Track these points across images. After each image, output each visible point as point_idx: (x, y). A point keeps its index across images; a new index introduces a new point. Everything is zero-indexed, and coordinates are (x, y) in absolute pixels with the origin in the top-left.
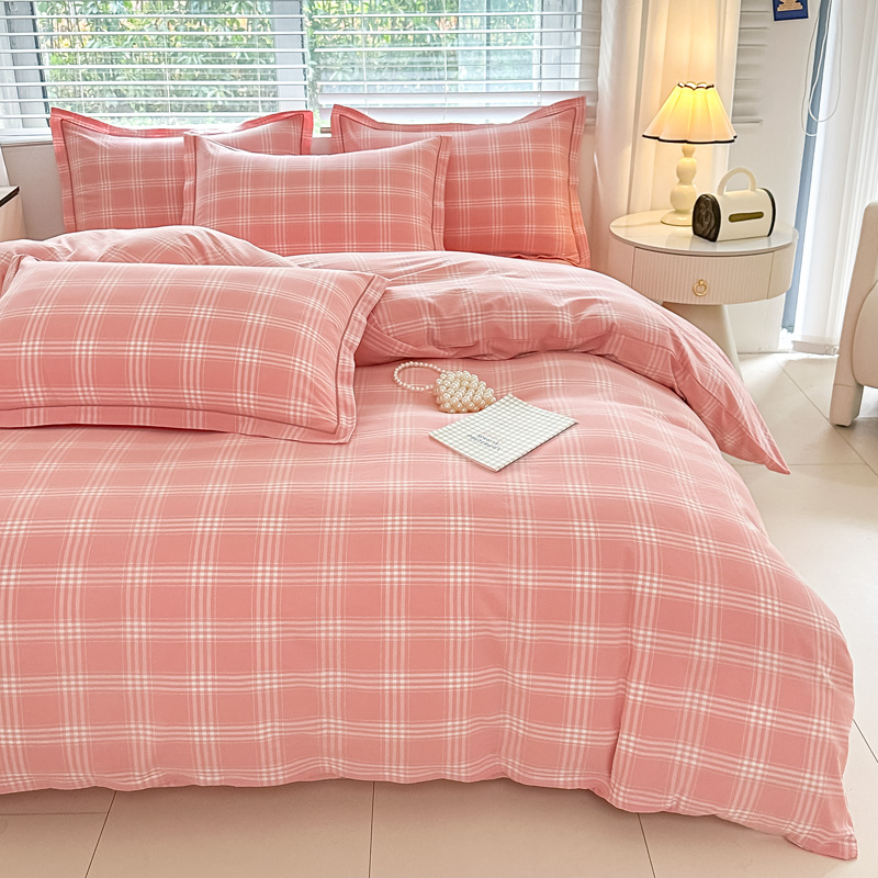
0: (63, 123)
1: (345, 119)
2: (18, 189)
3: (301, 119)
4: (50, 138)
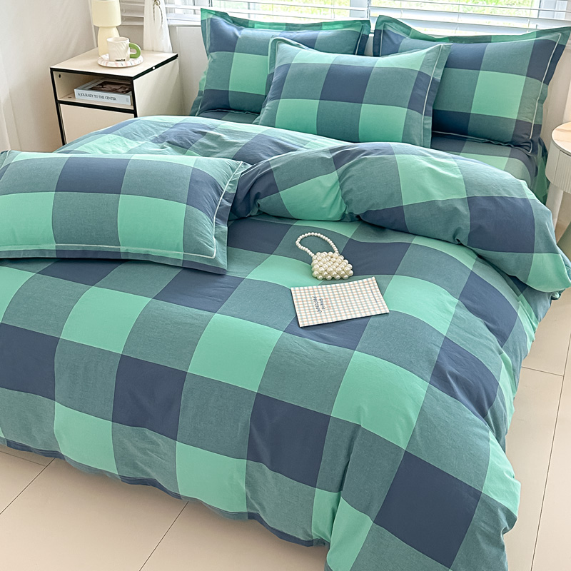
2: (177, 56)
4: (199, 23)
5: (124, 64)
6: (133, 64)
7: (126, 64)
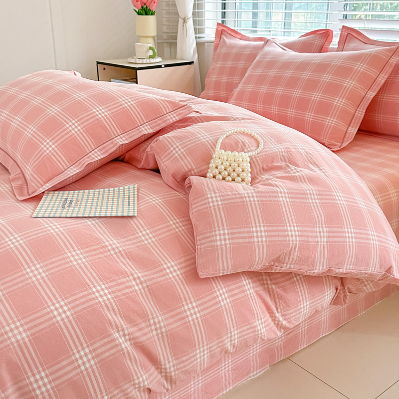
0: (222, 30)
1: (349, 35)
2: (193, 62)
3: (327, 34)
5: (140, 61)
6: (148, 62)
7: (142, 61)
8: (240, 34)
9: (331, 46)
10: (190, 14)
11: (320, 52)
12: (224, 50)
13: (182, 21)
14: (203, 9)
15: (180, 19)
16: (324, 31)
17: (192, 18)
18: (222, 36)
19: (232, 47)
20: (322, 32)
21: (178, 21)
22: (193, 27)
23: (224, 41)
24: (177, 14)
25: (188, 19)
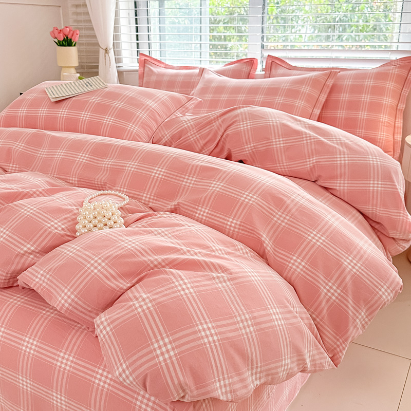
0: (145, 61)
1: (274, 64)
3: (252, 62)
4: (137, 68)
8: (163, 63)
9: (256, 73)
10: (111, 46)
11: (248, 78)
12: (154, 78)
13: (104, 51)
14: (119, 40)
15: (101, 49)
16: (248, 60)
17: (112, 49)
18: (146, 65)
19: (162, 75)
20: (247, 61)
21: (98, 52)
22: (114, 57)
23: (151, 71)
24: (97, 44)
25: (110, 49)
